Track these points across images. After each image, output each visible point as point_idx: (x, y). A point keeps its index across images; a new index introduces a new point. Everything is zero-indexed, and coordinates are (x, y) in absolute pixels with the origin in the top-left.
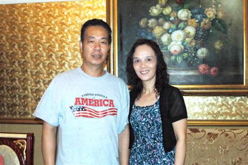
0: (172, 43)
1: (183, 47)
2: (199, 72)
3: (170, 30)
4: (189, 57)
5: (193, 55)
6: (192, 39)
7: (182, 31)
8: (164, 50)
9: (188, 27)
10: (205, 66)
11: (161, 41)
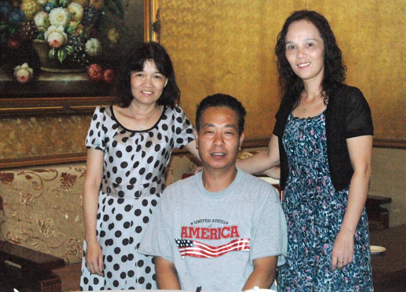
0: (50, 28)
1: (65, 35)
2: (89, 76)
3: (47, 6)
4: (75, 52)
5: (81, 49)
6: (79, 24)
7: (65, 9)
8: (38, 39)
9: (72, 3)
10: (97, 67)
11: (34, 24)
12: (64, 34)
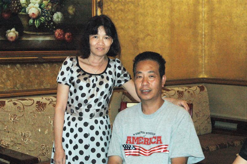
0: (30, 5)
2: (55, 37)
5: (50, 19)
6: (49, 2)
8: (22, 12)
10: (60, 31)
11: (19, 2)
12: (39, 9)
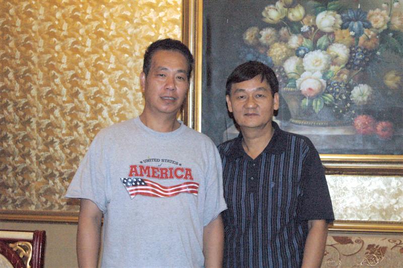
0: (304, 75)
1: (324, 82)
2: (355, 129)
3: (300, 50)
4: (336, 100)
5: (344, 97)
6: (342, 68)
7: (324, 52)
8: (289, 87)
9: (334, 44)
10: (366, 118)
11: (284, 71)
12: (322, 80)
